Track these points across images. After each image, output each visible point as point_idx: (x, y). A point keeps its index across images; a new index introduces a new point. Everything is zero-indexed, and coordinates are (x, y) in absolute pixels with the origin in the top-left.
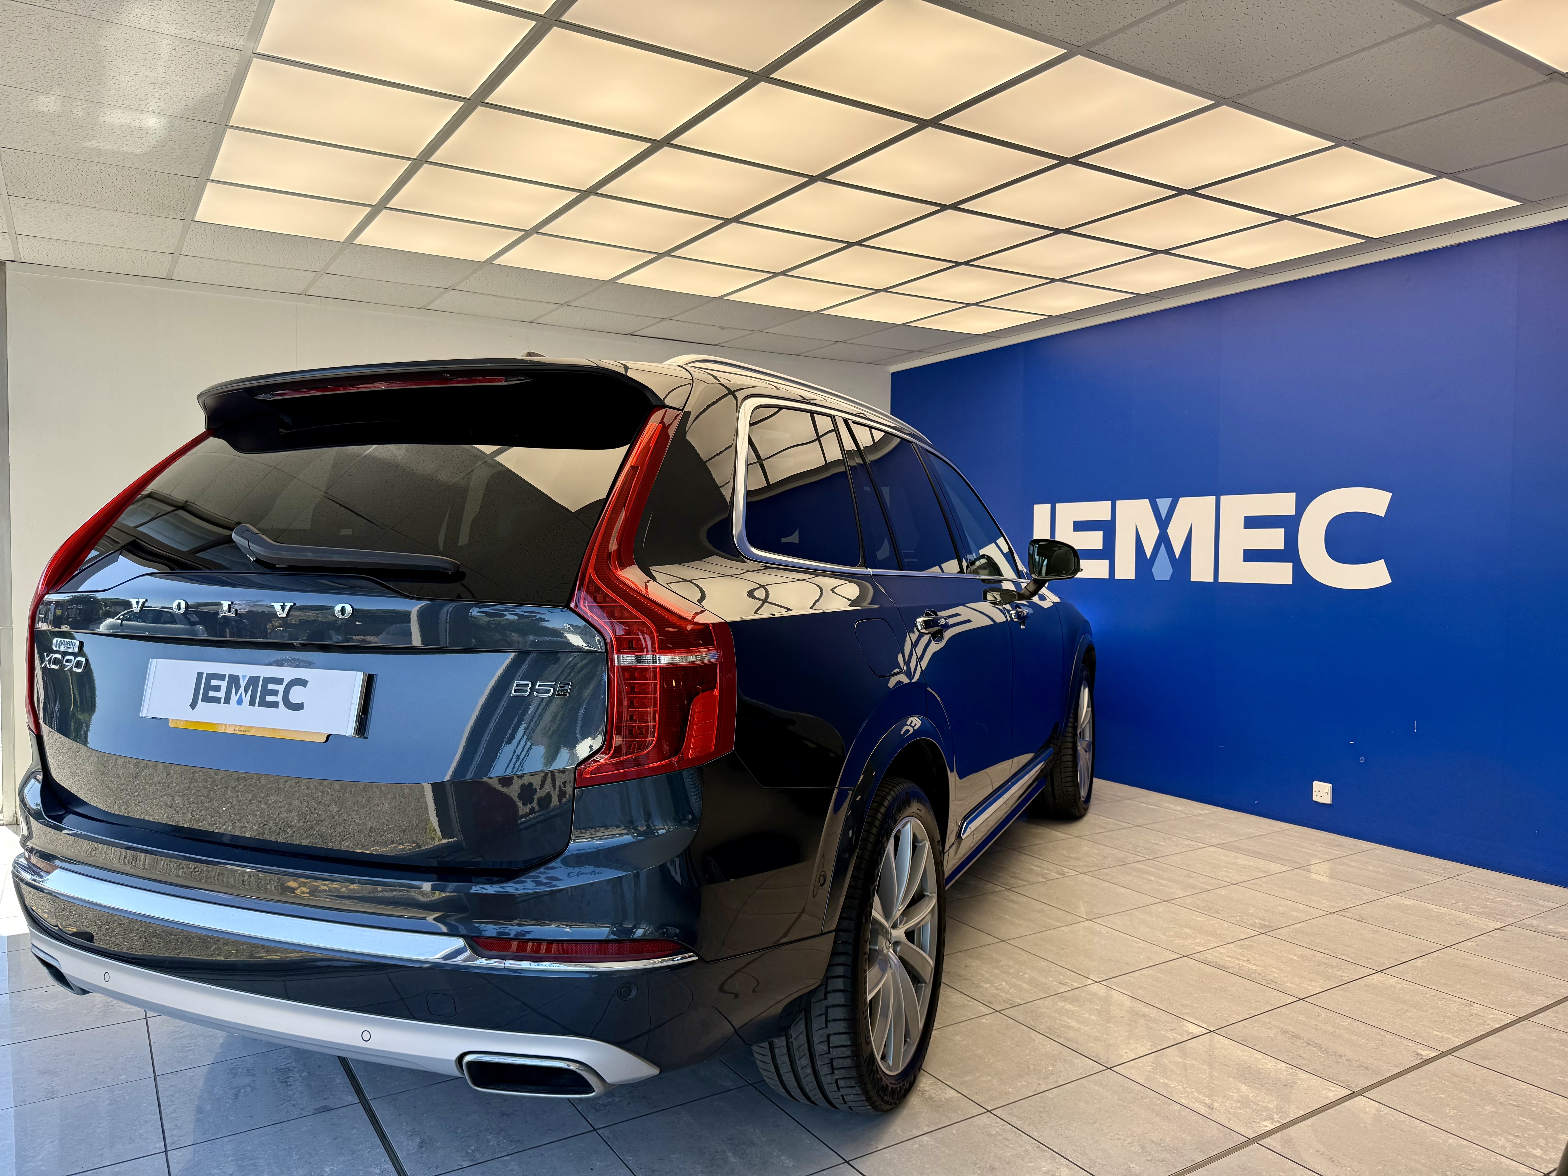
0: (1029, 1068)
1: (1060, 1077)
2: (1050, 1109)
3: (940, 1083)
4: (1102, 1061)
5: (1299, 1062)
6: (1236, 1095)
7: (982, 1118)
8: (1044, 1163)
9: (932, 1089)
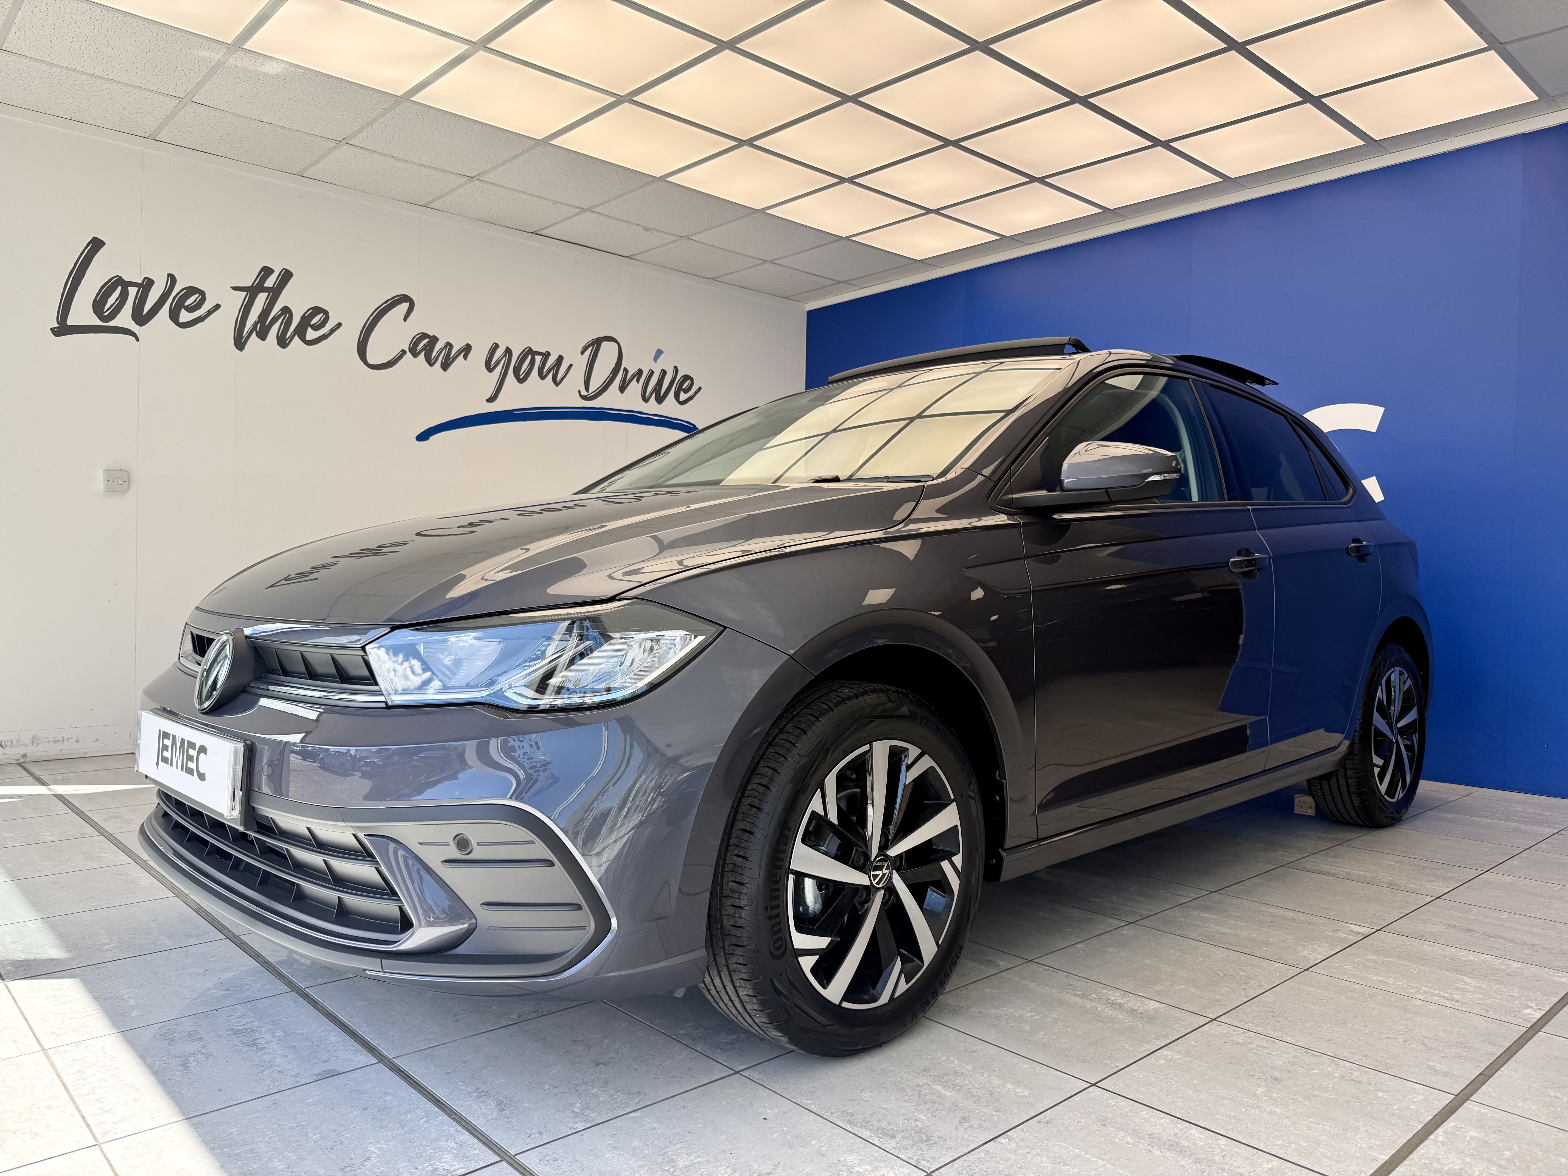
0: (1218, 974)
1: (1260, 981)
2: (1280, 1012)
3: (1131, 995)
4: (1290, 962)
5: (1498, 953)
6: (1468, 987)
7: (1211, 1027)
8: (1329, 1069)
9: (1128, 1001)
